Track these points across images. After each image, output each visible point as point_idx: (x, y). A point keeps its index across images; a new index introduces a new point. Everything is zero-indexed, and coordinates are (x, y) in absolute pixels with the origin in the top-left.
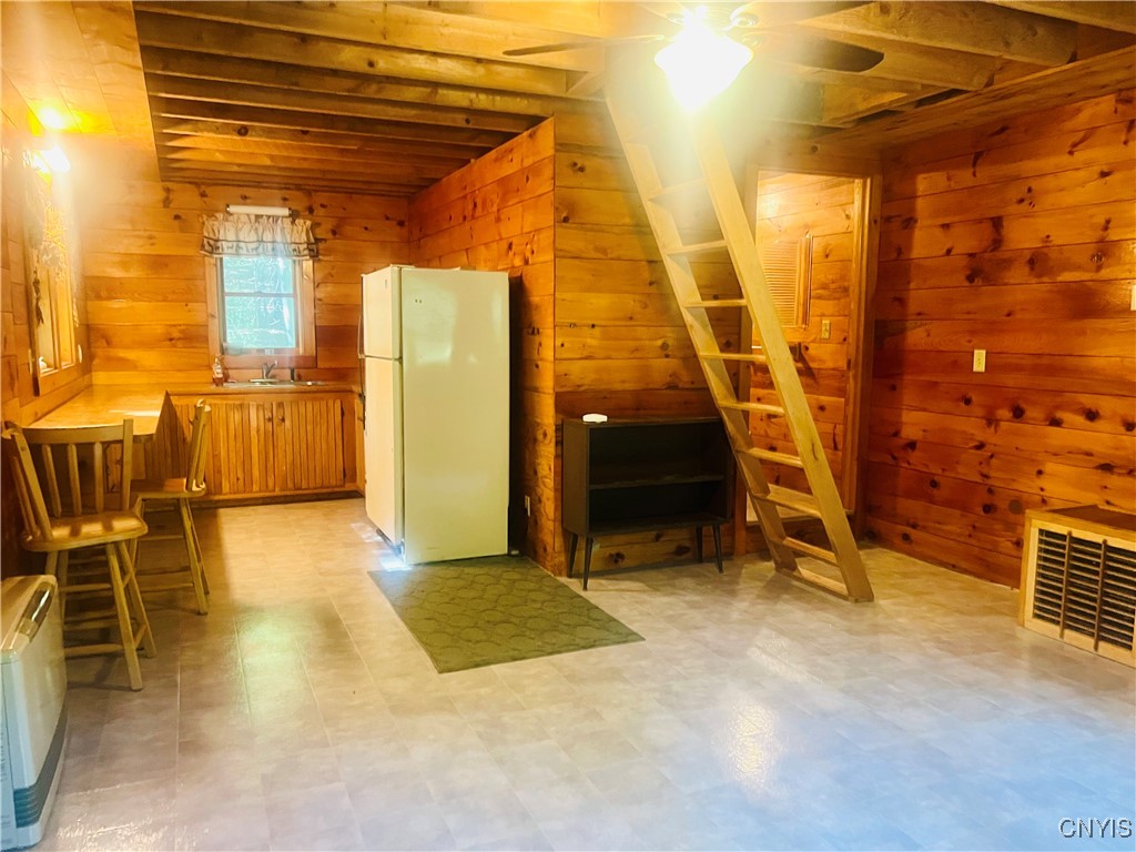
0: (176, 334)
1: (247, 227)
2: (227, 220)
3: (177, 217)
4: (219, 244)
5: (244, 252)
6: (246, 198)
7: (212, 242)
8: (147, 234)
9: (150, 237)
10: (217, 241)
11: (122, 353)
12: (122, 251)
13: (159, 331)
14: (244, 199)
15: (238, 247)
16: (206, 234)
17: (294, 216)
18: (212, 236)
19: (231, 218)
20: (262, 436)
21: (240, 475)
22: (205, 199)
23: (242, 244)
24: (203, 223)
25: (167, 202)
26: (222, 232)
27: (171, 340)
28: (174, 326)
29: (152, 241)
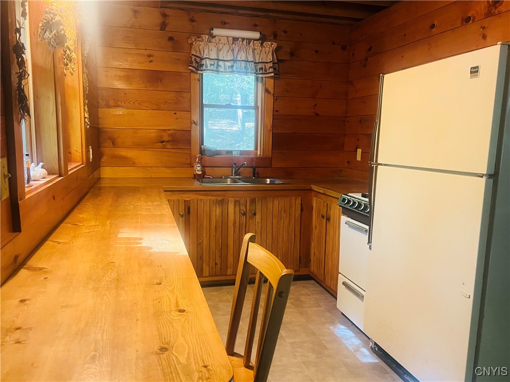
0: (166, 138)
1: (226, 48)
2: (210, 42)
3: (171, 39)
4: (204, 62)
5: (222, 70)
6: (225, 23)
7: (198, 60)
8: (148, 52)
9: (150, 56)
10: (202, 59)
11: (123, 152)
12: (127, 67)
13: (153, 135)
14: (224, 25)
15: (218, 65)
16: (194, 53)
17: (263, 39)
18: (198, 54)
19: (213, 40)
20: (237, 227)
21: (218, 261)
22: (194, 24)
23: (221, 63)
24: (191, 44)
25: (163, 26)
26: (206, 51)
27: (162, 142)
28: (165, 130)
29: (151, 58)
